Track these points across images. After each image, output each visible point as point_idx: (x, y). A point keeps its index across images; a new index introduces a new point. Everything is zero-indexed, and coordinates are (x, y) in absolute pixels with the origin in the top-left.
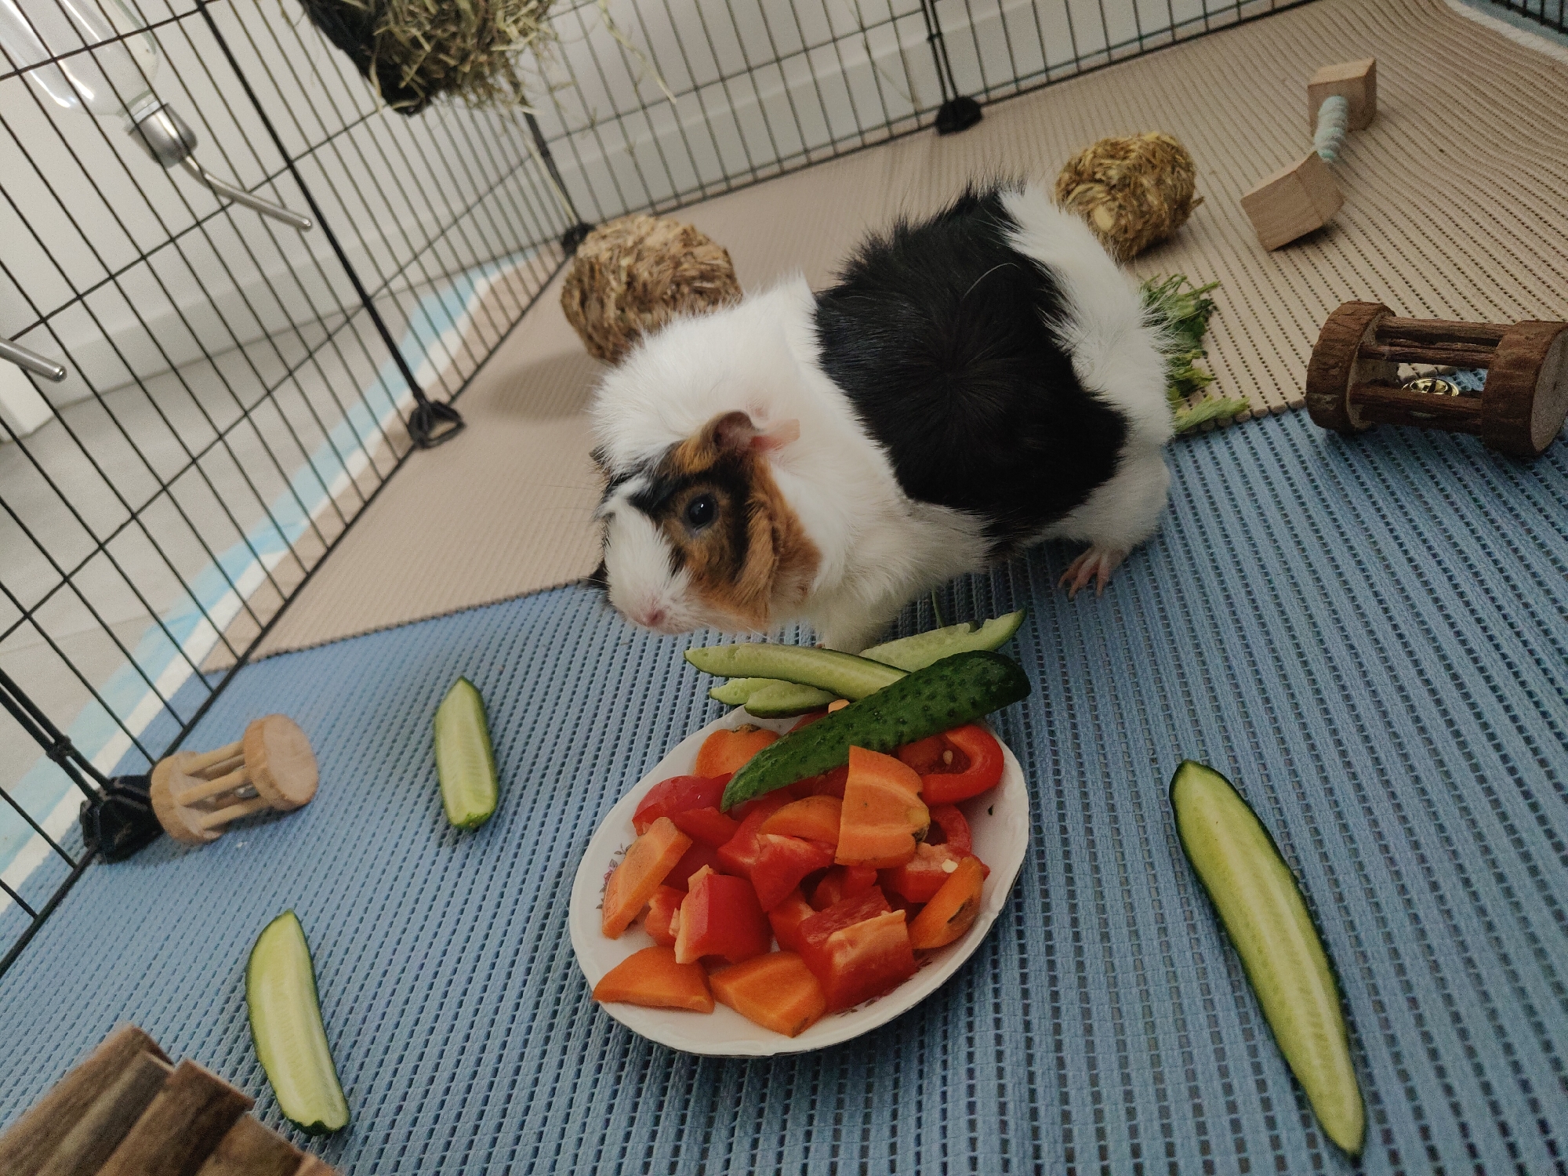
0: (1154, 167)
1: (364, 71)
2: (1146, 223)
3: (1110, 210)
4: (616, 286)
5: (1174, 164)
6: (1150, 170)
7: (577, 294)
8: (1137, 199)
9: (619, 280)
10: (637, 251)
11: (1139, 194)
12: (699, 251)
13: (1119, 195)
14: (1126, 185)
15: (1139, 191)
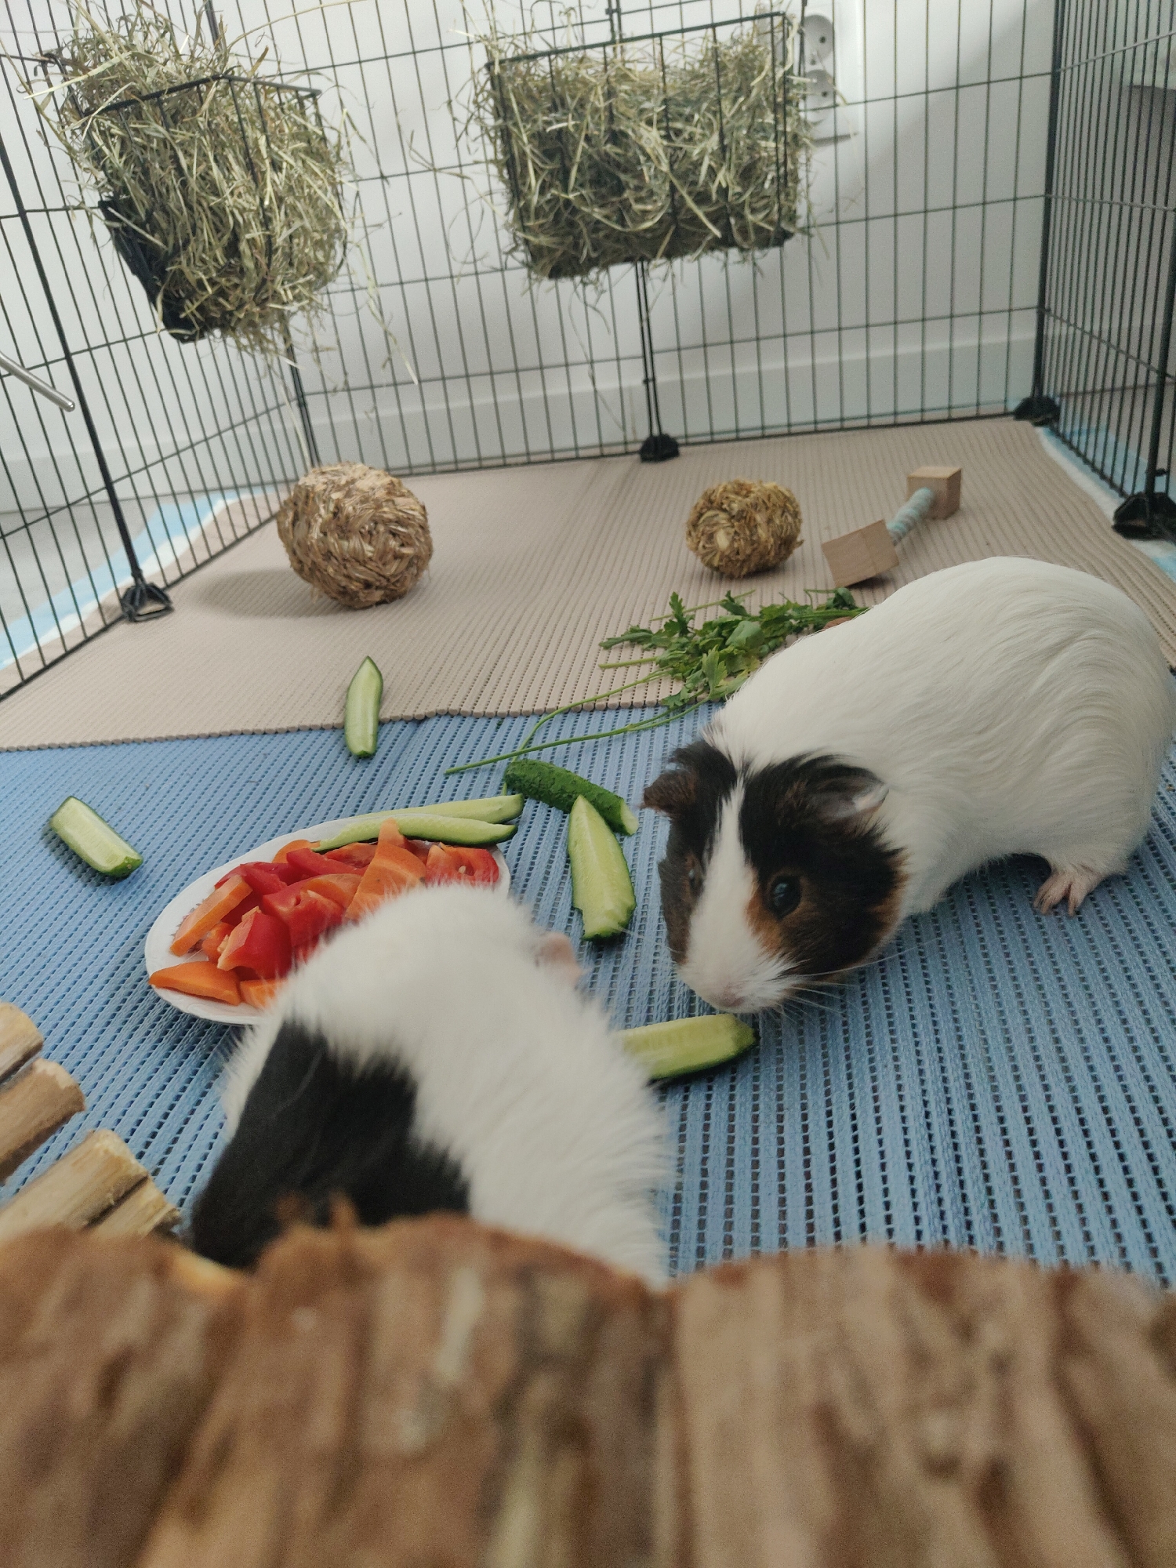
0: (767, 508)
1: (152, 299)
2: (754, 550)
3: (728, 534)
4: (324, 513)
5: (784, 510)
6: (764, 509)
7: (291, 514)
8: (751, 531)
9: (326, 509)
10: (348, 488)
11: (752, 526)
12: (399, 501)
13: (736, 524)
14: (743, 518)
15: (752, 524)
